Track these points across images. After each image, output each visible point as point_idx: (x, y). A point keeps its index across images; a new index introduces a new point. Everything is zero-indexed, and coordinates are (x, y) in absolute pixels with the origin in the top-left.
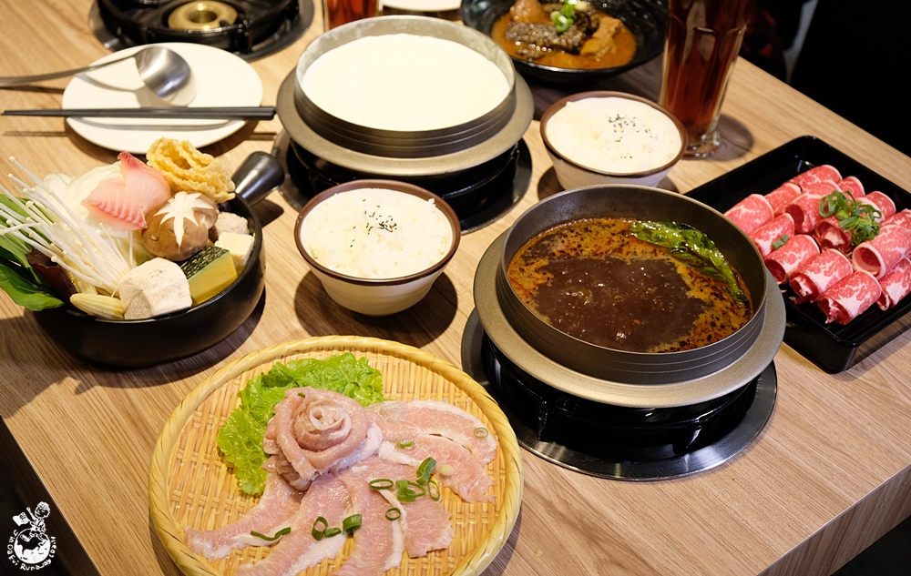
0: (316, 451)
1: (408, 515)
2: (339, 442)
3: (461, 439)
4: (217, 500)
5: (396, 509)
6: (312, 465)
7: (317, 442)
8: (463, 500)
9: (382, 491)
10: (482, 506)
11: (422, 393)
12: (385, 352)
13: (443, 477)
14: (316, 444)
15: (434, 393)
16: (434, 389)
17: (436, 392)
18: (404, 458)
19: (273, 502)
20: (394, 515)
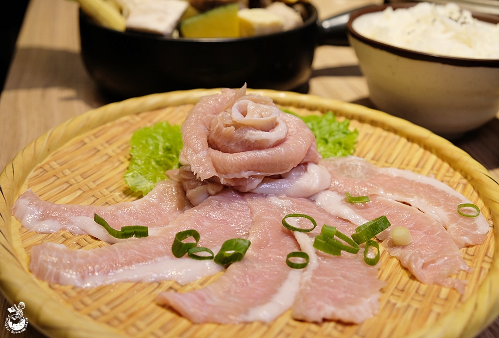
0: (225, 151)
1: (319, 268)
2: (259, 146)
3: (437, 214)
4: (93, 186)
5: (305, 255)
6: (214, 165)
7: (230, 139)
8: (413, 277)
9: (298, 235)
10: (439, 291)
11: (403, 166)
12: (374, 123)
13: (393, 245)
14: (229, 142)
15: (418, 169)
16: (421, 164)
17: (422, 168)
18: (347, 212)
19: (153, 205)
20: (300, 260)
